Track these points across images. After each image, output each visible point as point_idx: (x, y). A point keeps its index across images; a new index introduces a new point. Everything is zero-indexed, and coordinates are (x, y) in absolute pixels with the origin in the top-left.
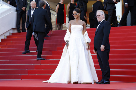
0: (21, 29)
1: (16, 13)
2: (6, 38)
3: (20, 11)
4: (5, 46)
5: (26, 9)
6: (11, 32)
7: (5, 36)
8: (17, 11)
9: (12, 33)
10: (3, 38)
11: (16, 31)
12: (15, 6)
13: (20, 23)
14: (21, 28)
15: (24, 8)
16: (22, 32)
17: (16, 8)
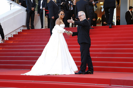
0: (30, 27)
1: (26, 13)
2: (17, 34)
3: (30, 11)
4: (17, 41)
5: (34, 9)
6: (22, 28)
7: (16, 32)
8: (27, 11)
9: (22, 30)
10: (15, 34)
11: (26, 28)
12: (26, 7)
13: (29, 21)
14: (30, 25)
15: (33, 9)
16: (31, 29)
17: (26, 9)
